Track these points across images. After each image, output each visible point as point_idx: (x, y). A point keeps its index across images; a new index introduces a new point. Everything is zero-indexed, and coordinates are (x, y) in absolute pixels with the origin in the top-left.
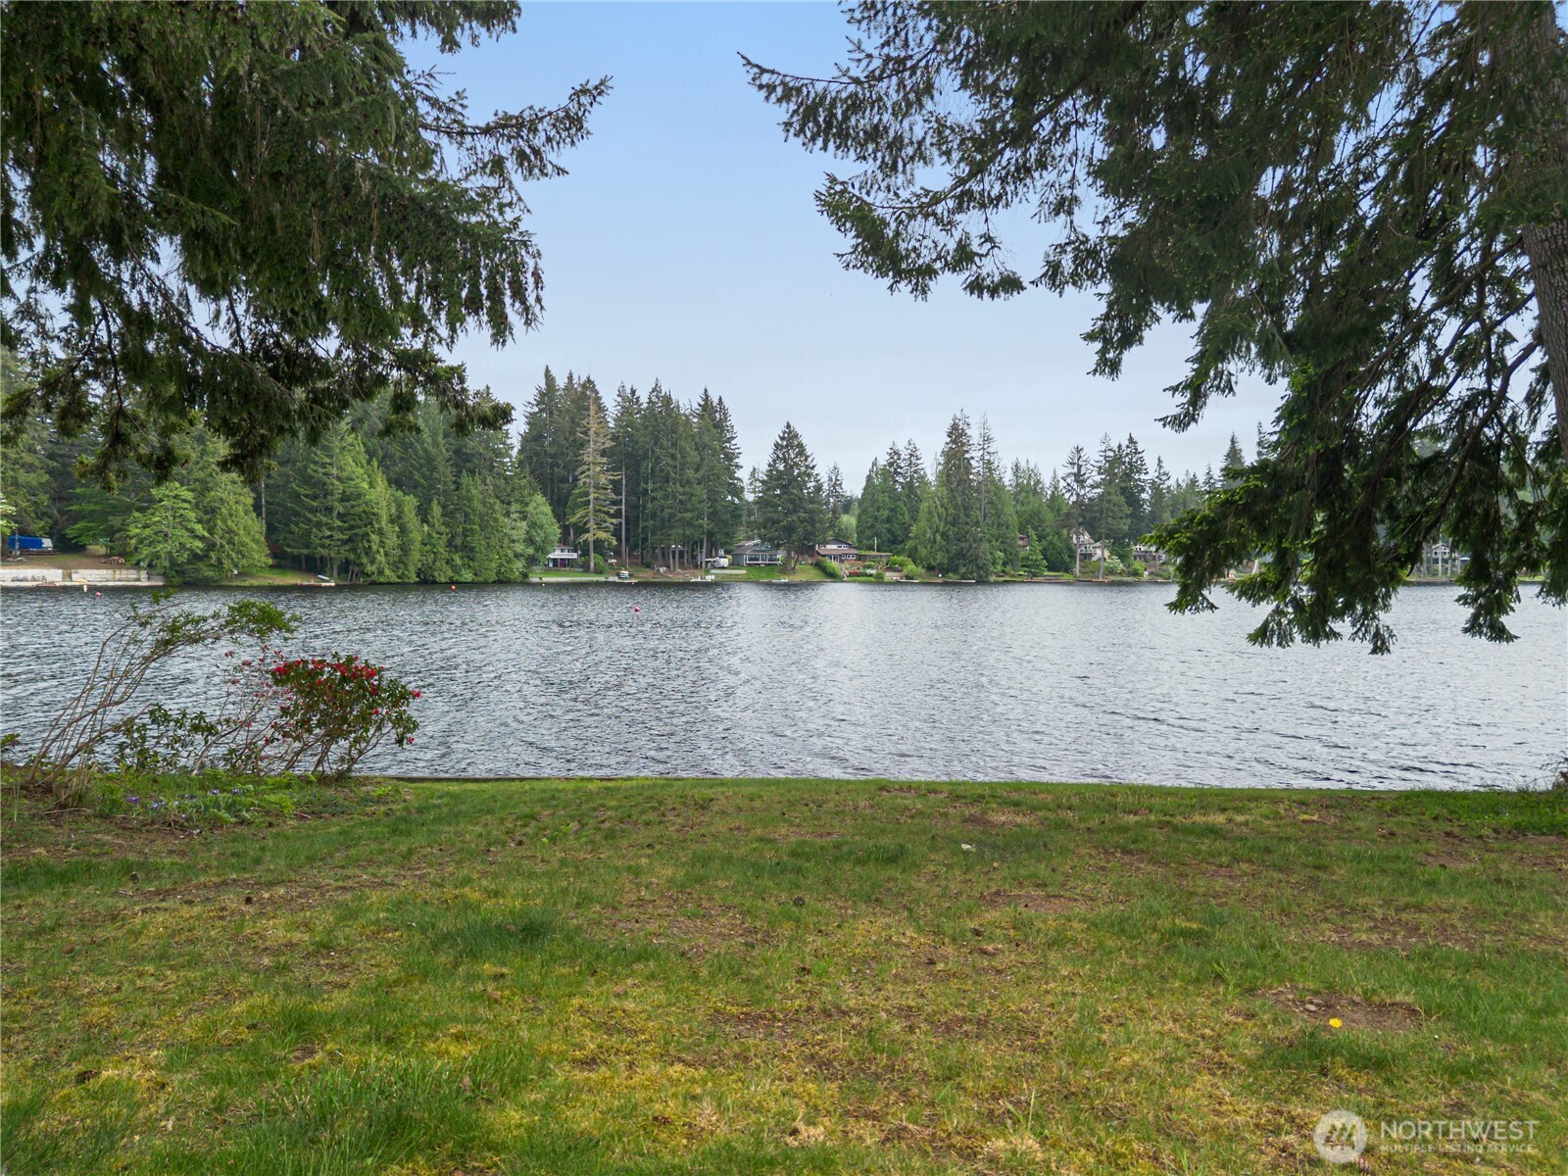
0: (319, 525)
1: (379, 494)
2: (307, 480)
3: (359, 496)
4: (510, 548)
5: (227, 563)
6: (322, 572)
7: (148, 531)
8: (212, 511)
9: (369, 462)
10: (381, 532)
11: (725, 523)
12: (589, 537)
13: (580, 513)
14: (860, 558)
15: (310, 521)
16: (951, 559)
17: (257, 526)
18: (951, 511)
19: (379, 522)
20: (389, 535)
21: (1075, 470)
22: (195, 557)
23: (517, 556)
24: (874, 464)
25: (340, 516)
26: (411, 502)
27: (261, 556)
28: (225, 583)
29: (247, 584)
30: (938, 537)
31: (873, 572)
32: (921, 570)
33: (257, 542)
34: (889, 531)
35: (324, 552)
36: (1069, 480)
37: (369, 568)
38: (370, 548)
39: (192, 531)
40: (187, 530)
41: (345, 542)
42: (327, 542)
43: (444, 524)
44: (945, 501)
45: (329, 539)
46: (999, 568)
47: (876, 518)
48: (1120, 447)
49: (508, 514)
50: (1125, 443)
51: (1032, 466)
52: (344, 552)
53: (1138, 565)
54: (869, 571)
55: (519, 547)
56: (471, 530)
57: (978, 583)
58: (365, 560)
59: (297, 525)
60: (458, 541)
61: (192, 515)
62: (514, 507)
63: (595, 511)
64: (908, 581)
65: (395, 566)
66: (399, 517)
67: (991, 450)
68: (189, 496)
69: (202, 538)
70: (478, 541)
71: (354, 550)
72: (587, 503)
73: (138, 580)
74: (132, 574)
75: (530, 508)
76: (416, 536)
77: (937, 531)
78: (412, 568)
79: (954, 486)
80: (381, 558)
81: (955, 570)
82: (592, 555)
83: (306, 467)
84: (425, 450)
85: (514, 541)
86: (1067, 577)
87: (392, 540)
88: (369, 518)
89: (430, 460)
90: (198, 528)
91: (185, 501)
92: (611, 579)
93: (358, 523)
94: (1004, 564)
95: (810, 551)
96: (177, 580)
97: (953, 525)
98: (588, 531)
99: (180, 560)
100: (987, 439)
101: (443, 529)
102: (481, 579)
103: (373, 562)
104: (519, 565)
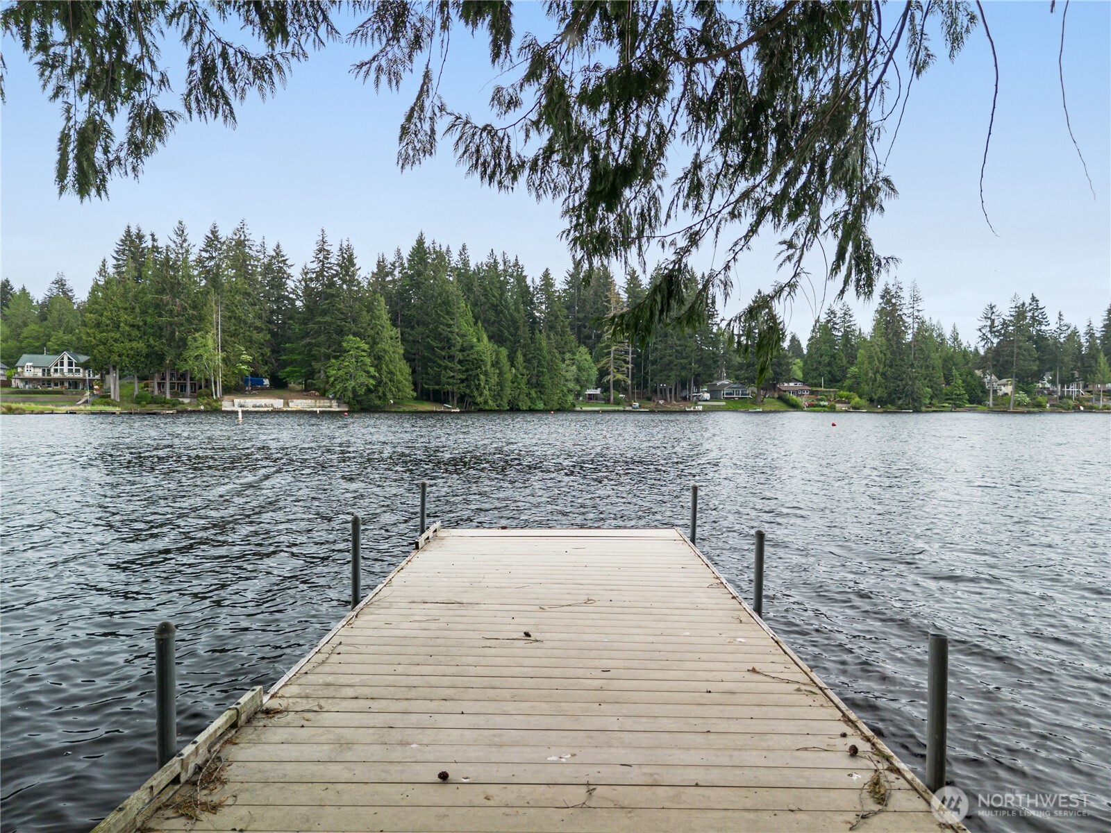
0: (446, 368)
1: (485, 347)
2: (439, 337)
3: (472, 347)
4: (565, 385)
5: (389, 395)
6: (447, 402)
7: (341, 373)
8: (379, 358)
9: (476, 323)
10: (486, 374)
11: (709, 367)
12: (610, 377)
13: (605, 360)
14: (812, 393)
15: (440, 366)
16: (890, 394)
17: (407, 370)
18: (889, 355)
19: (485, 366)
20: (491, 375)
21: (989, 323)
22: (369, 391)
23: (570, 391)
24: (817, 321)
25: (460, 362)
26: (504, 352)
27: (409, 391)
28: (387, 409)
29: (401, 410)
30: (878, 376)
31: (826, 403)
32: (863, 402)
33: (406, 379)
34: (830, 372)
35: (449, 388)
36: (984, 331)
37: (479, 400)
38: (479, 385)
39: (368, 372)
40: (365, 371)
41: (462, 381)
42: (451, 381)
43: (525, 367)
44: (884, 348)
45: (451, 378)
46: (927, 401)
47: (820, 363)
48: (1023, 304)
49: (563, 360)
50: (1028, 301)
51: (934, 322)
52: (463, 388)
53: (1040, 398)
54: (822, 403)
55: (571, 385)
56: (542, 372)
57: (914, 412)
58: (476, 393)
59: (432, 368)
60: (534, 381)
61: (368, 360)
62: (568, 355)
63: (615, 359)
64: (856, 409)
65: (494, 398)
66: (497, 363)
67: (919, 308)
68: (366, 347)
69: (373, 377)
70: (546, 379)
71: (468, 386)
72: (609, 353)
73: (331, 407)
74: (327, 403)
75: (576, 357)
76: (509, 376)
77: (877, 371)
78: (505, 400)
79: (890, 336)
80: (486, 392)
81: (892, 403)
82: (612, 391)
83: (437, 327)
84: (511, 315)
85: (567, 381)
86: (980, 407)
87: (494, 379)
88: (478, 363)
89: (514, 322)
90: (372, 370)
91: (364, 351)
92: (627, 408)
93: (472, 366)
94: (931, 398)
95: (774, 387)
96: (357, 407)
97: (891, 367)
98: (609, 374)
99: (360, 393)
100: (916, 299)
101: (525, 371)
102: (548, 408)
103: (481, 395)
104: (571, 398)
